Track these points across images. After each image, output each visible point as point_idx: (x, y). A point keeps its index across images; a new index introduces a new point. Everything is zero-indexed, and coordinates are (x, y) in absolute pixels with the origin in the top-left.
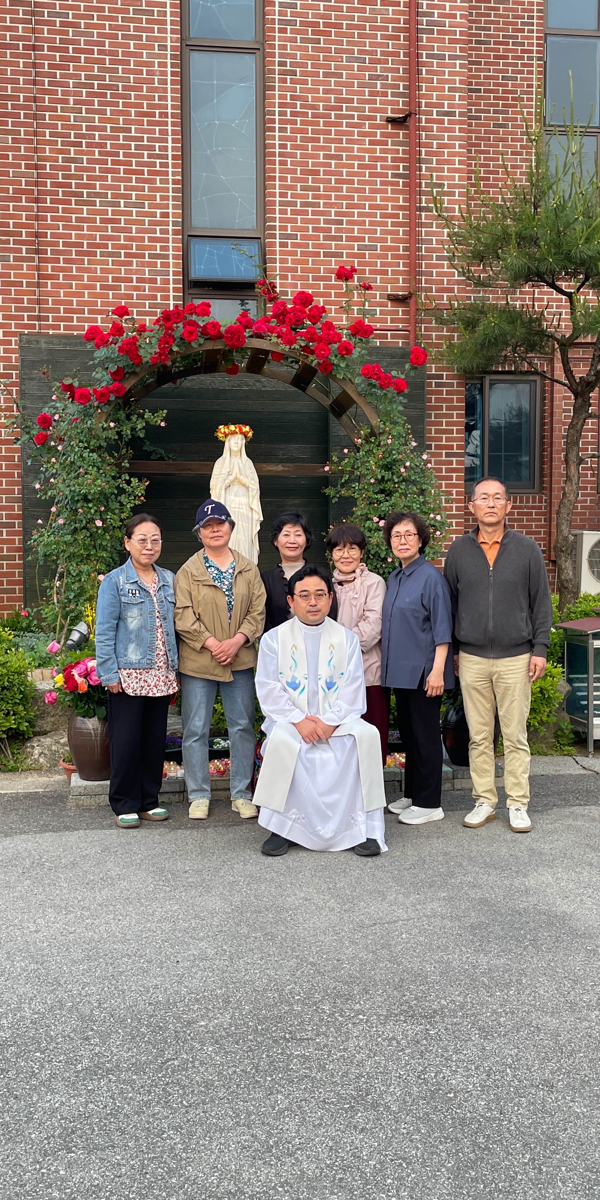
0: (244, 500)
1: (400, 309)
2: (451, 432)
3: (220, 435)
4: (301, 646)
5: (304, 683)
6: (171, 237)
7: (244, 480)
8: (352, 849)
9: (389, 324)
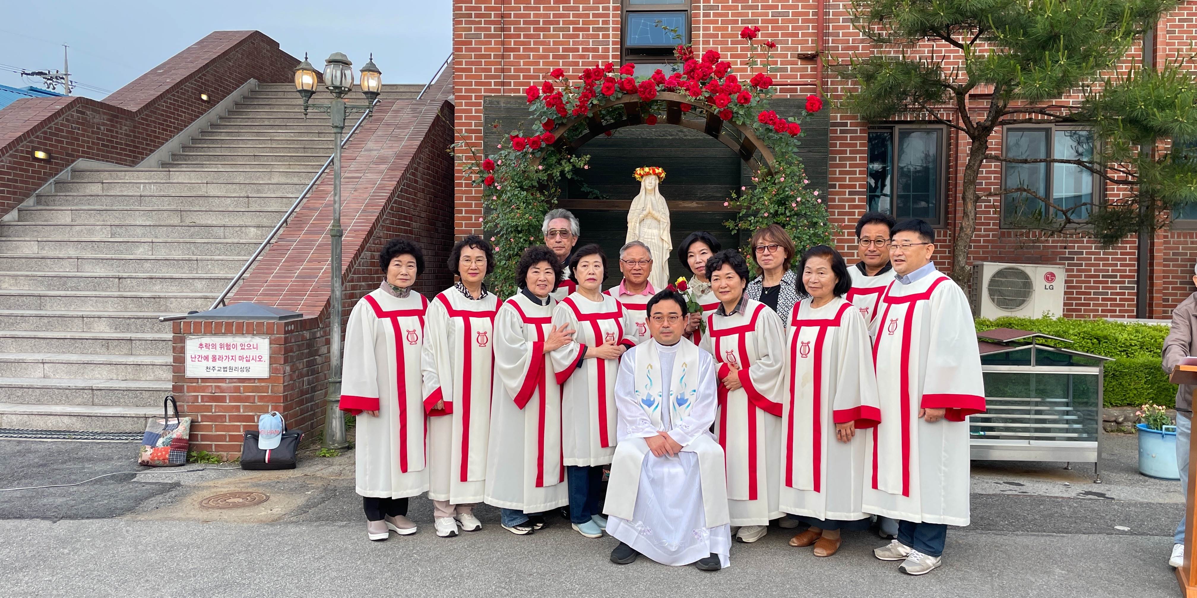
0: (655, 232)
1: (809, 66)
2: (854, 173)
3: (637, 176)
4: (657, 365)
5: (658, 400)
6: (611, 12)
7: (656, 214)
8: (695, 564)
9: (799, 80)
